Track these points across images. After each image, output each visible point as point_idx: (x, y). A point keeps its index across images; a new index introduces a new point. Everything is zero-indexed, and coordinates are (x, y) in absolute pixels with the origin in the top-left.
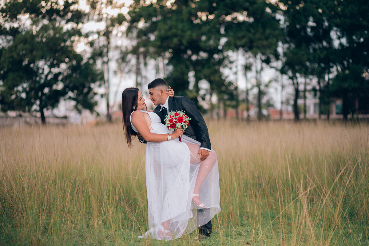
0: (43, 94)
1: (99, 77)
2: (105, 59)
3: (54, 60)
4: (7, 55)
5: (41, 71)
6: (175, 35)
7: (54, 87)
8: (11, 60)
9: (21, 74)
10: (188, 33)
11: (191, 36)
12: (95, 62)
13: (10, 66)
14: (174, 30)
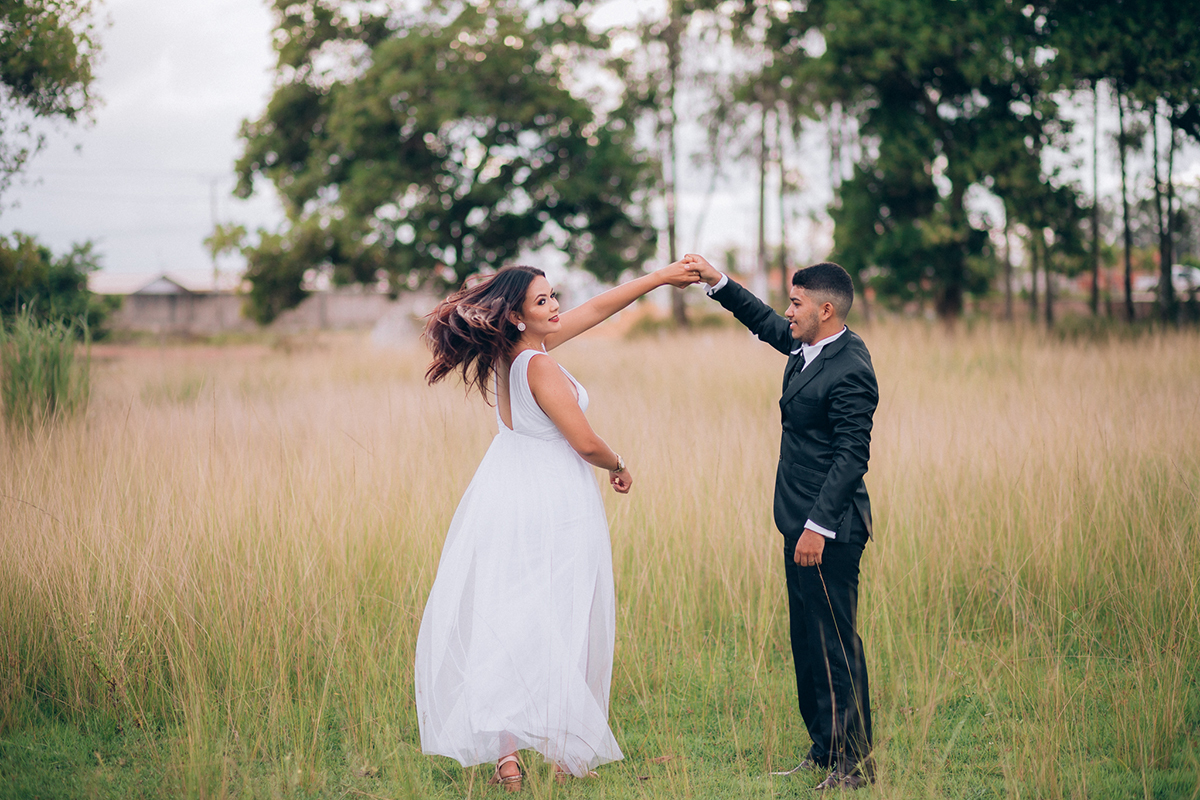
0: (467, 230)
1: (644, 175)
2: (665, 115)
3: (499, 121)
4: (350, 107)
5: (456, 156)
6: (884, 42)
7: (503, 207)
8: (361, 121)
9: (393, 165)
10: (925, 33)
11: (933, 42)
12: (630, 125)
13: (359, 141)
14: (879, 26)
